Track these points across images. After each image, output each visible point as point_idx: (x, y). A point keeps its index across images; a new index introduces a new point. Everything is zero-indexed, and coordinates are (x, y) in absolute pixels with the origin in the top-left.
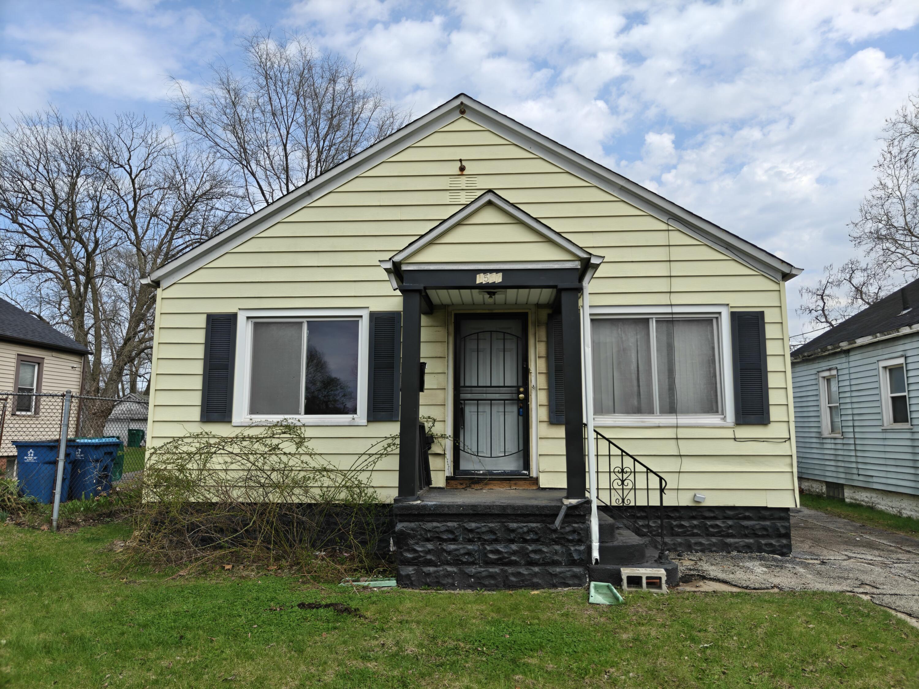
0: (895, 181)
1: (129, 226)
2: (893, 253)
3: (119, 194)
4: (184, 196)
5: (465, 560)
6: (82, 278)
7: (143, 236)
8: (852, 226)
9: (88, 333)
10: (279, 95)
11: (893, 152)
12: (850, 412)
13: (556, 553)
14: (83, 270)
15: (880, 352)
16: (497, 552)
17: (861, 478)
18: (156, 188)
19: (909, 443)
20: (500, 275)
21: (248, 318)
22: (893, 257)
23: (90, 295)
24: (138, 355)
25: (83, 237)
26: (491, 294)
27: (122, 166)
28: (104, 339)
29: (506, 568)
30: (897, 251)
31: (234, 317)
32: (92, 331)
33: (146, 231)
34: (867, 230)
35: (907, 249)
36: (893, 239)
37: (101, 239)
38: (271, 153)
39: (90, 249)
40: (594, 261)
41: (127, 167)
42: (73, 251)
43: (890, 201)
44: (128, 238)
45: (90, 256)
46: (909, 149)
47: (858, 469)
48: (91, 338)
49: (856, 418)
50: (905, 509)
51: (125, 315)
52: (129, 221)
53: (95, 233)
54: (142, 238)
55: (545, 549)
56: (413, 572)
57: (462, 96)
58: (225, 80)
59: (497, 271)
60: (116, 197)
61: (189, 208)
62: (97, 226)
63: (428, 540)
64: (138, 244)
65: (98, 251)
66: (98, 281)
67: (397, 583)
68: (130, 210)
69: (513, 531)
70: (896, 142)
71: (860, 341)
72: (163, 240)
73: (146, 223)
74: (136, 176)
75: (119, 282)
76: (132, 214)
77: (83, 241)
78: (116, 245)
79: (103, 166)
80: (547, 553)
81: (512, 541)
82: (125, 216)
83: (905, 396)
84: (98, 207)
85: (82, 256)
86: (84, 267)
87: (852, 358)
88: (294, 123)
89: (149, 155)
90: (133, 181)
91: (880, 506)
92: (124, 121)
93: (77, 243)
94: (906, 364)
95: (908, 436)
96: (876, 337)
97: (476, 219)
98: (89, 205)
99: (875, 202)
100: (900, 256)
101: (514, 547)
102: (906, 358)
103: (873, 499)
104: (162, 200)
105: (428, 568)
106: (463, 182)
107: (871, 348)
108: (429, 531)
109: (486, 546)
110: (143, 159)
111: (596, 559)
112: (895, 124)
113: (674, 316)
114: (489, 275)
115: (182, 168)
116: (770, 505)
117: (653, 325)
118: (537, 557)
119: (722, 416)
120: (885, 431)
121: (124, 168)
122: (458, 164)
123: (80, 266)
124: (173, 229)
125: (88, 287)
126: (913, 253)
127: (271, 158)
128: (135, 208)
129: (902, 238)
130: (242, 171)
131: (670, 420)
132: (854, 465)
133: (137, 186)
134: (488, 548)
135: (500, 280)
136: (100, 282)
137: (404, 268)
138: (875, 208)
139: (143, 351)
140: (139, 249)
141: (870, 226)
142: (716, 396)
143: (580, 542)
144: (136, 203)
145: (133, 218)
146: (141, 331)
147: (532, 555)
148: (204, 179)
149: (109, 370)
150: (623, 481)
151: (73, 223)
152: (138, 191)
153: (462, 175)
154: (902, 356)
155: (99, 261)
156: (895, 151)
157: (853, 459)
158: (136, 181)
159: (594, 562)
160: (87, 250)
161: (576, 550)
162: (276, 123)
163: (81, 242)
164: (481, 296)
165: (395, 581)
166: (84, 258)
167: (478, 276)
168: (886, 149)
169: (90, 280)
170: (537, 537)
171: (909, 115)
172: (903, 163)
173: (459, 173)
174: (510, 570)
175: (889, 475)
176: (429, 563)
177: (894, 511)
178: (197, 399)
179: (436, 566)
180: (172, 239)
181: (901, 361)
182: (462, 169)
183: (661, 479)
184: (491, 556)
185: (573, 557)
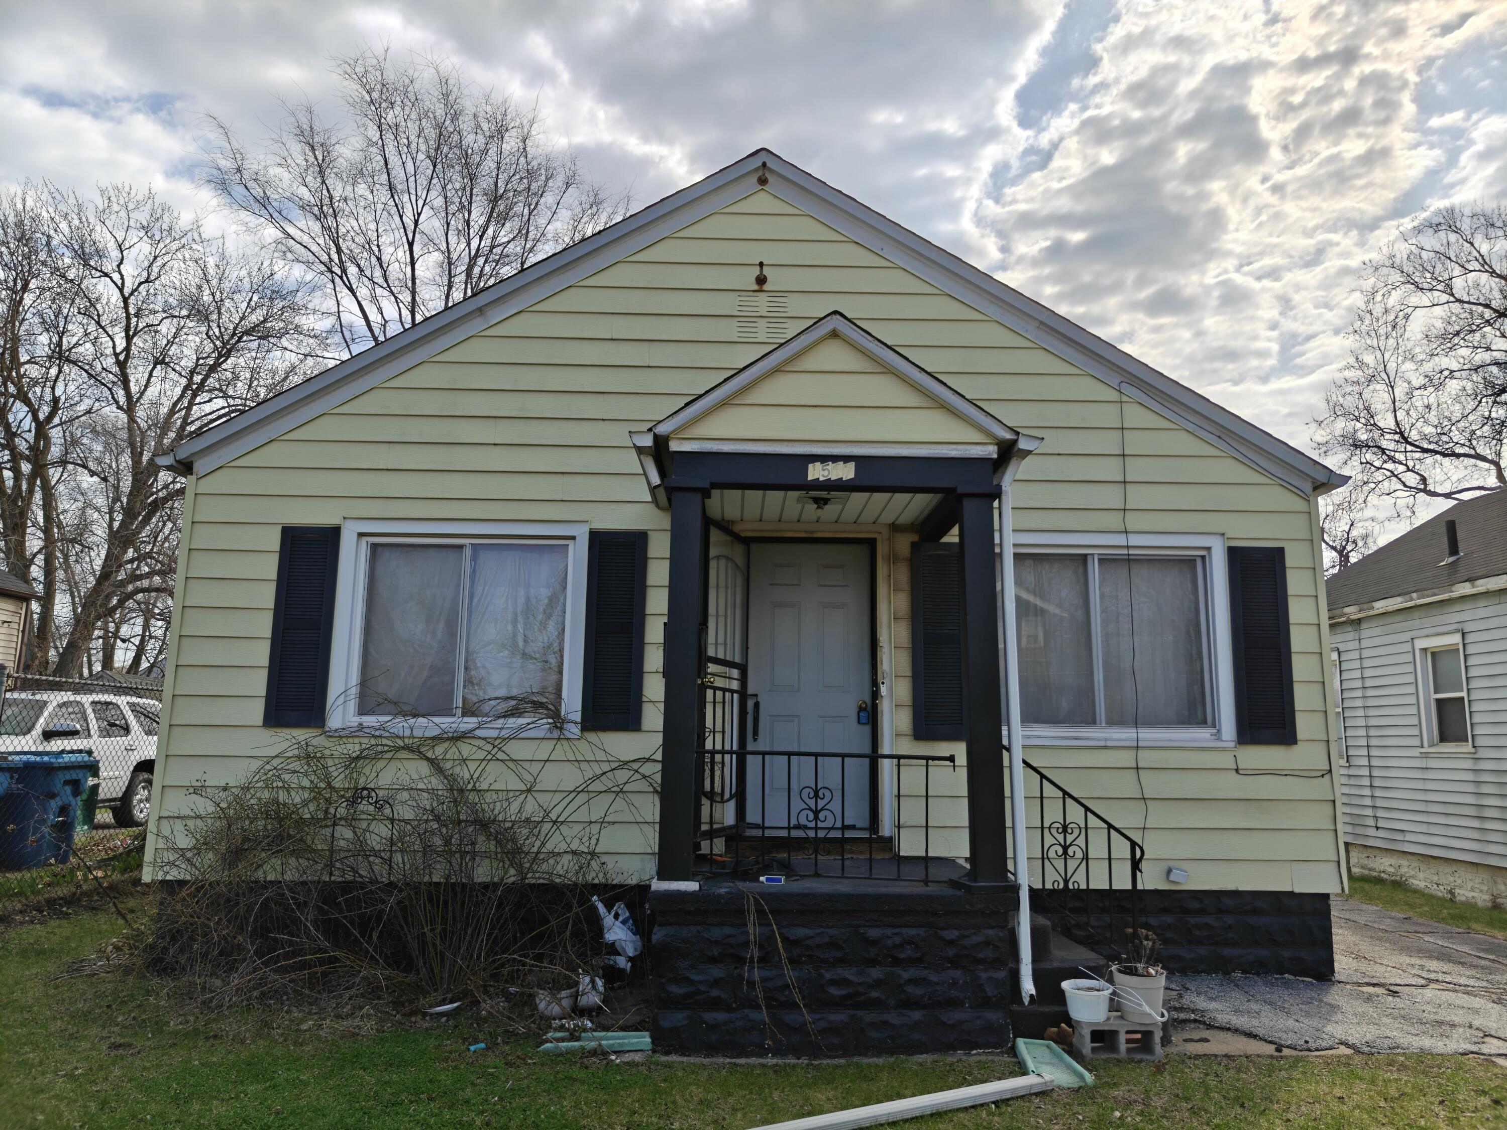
0: (1379, 356)
1: (115, 379)
2: (1379, 469)
3: (98, 323)
4: (217, 331)
5: (783, 999)
6: (26, 467)
7: (140, 397)
8: (1314, 425)
9: (31, 562)
10: (404, 157)
11: (1374, 312)
12: (1362, 722)
13: (954, 984)
14: (27, 452)
15: (1416, 623)
16: (844, 982)
17: (1381, 833)
18: (164, 315)
19: (1470, 776)
20: (851, 466)
21: (361, 535)
22: (1379, 476)
23: (38, 496)
24: (121, 603)
25: (30, 395)
26: (821, 502)
27: (106, 275)
28: (60, 574)
29: (860, 1013)
30: (1385, 466)
31: (335, 532)
32: (40, 560)
33: (146, 387)
34: (1338, 433)
35: (1400, 463)
36: (1379, 447)
37: (63, 398)
38: (385, 258)
39: (42, 416)
40: (1023, 444)
41: (116, 277)
42: (11, 418)
43: (1371, 387)
44: (113, 398)
45: (41, 429)
46: (1398, 308)
47: (1376, 818)
48: (36, 572)
49: (1373, 732)
50: (1461, 887)
51: (99, 533)
52: (115, 369)
53: (53, 388)
54: (138, 400)
55: (933, 978)
56: (685, 1022)
57: (763, 153)
58: (306, 127)
59: (846, 459)
60: (92, 327)
61: (225, 351)
62: (57, 377)
63: (714, 960)
64: (130, 409)
65: (56, 420)
66: (54, 474)
67: (653, 1042)
68: (118, 351)
69: (875, 942)
70: (1379, 298)
71: (1380, 606)
72: (175, 404)
73: (146, 376)
74: (132, 294)
75: (93, 473)
76: (122, 357)
77: (29, 399)
78: (89, 412)
79: (71, 275)
80: (937, 984)
81: (873, 962)
82: (110, 362)
83: (1462, 699)
84: (60, 344)
85: (27, 428)
86: (30, 448)
87: (1365, 633)
88: (426, 207)
89: (155, 258)
90: (126, 300)
91: (1415, 882)
92: (113, 199)
93: (18, 404)
94: (1464, 645)
95: (1469, 764)
96: (1412, 599)
97: (809, 363)
98: (44, 339)
99: (1349, 389)
100: (1388, 474)
101: (875, 973)
102: (1463, 634)
103: (1403, 870)
104: (175, 338)
105: (714, 1015)
106: (762, 303)
107: (1398, 618)
108: (716, 942)
109: (822, 971)
110: (146, 264)
111: (1032, 996)
112: (1376, 269)
113: (1131, 552)
114: (830, 466)
115: (214, 282)
116: (1297, 890)
117: (1094, 569)
118: (919, 991)
119: (1214, 731)
120: (1425, 756)
121: (111, 278)
122: (756, 271)
123: (22, 446)
124: (194, 387)
125: (34, 484)
126: (1409, 470)
127: (385, 266)
128: (127, 349)
129: (1392, 446)
130: (331, 285)
131: (1127, 734)
132: (1369, 812)
133: (132, 311)
134: (828, 976)
135: (851, 475)
136: (57, 476)
137: (675, 446)
138: (1349, 398)
139: (130, 596)
140: (132, 419)
141: (1340, 425)
142: (1203, 694)
143: (996, 963)
144: (129, 339)
145: (122, 365)
146: (131, 561)
147: (910, 989)
148: (253, 303)
149: (68, 629)
150: (1065, 848)
151: (12, 369)
152: (134, 320)
153: (761, 291)
154: (1456, 631)
155: (56, 434)
156: (1378, 310)
157: (1368, 802)
158: (132, 300)
159: (1026, 1001)
160: (35, 418)
161: (990, 978)
162: (396, 205)
163: (27, 402)
164: (800, 506)
165: (648, 1040)
166: (30, 431)
167: (810, 466)
168: (1363, 307)
169: (40, 469)
170: (918, 955)
171: (1398, 256)
172: (1390, 329)
173: (756, 287)
174: (869, 1017)
175: (1433, 830)
176: (715, 1004)
177: (1441, 892)
178: (259, 683)
179: (729, 1010)
180: (191, 404)
181: (1456, 639)
182: (761, 280)
183: (1133, 844)
184: (835, 991)
185: (985, 992)
